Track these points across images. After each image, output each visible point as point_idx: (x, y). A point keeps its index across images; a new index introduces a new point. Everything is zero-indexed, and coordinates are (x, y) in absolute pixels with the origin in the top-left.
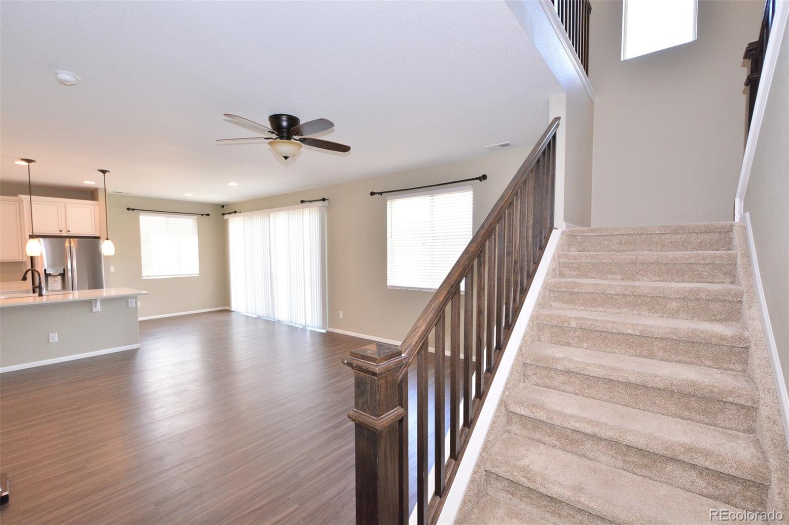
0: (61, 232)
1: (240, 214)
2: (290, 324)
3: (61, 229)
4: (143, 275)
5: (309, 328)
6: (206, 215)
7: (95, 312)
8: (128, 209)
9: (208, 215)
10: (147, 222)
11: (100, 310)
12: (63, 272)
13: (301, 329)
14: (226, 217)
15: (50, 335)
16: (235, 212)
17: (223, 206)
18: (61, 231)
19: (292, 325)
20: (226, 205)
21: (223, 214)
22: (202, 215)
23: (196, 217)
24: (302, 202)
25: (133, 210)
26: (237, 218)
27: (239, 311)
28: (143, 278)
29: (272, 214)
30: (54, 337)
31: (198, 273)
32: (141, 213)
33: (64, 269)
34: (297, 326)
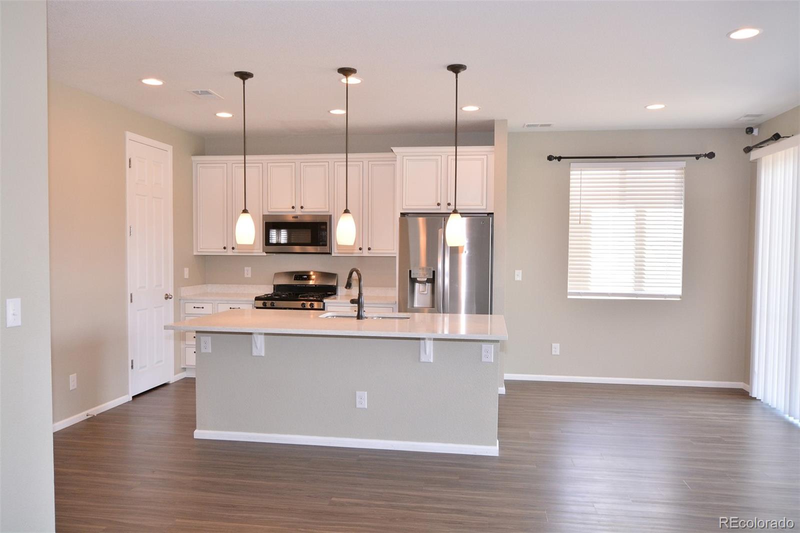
0: (439, 207)
1: (787, 140)
3: (439, 202)
4: (569, 291)
6: (706, 155)
7: (423, 362)
8: (550, 158)
9: (711, 155)
10: (586, 181)
11: (431, 360)
12: (431, 277)
14: (755, 154)
15: (358, 393)
16: (777, 137)
17: (750, 130)
18: (439, 204)
20: (759, 126)
21: (748, 150)
22: (698, 157)
23: (683, 164)
25: (559, 158)
27: (769, 402)
28: (569, 297)
30: (363, 399)
31: (680, 294)
32: (572, 165)
33: (434, 272)
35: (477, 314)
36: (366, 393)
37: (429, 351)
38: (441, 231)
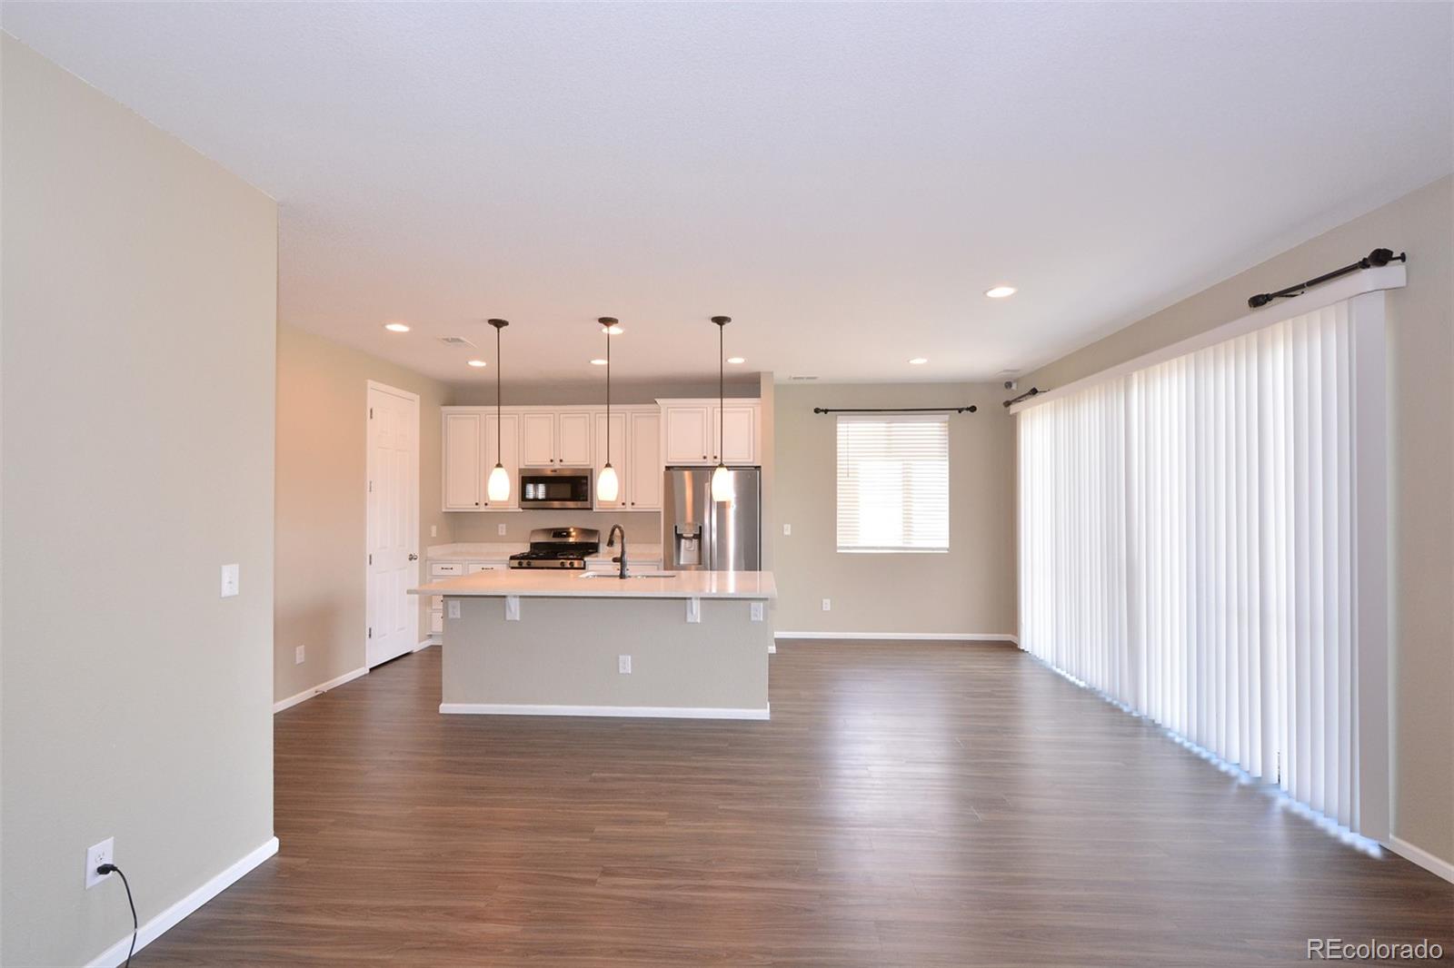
0: (705, 460)
1: (1044, 395)
2: (1196, 749)
3: (705, 455)
4: (838, 545)
5: (1282, 801)
6: (968, 409)
7: (690, 623)
8: (817, 411)
9: (973, 409)
10: (853, 434)
11: (699, 621)
12: (698, 533)
13: (1241, 787)
14: (1014, 409)
15: (621, 657)
16: (1034, 392)
17: (1009, 385)
18: (705, 458)
19: (1205, 755)
20: (1017, 381)
21: (1008, 404)
22: (960, 410)
23: (946, 417)
24: (1258, 302)
25: (826, 411)
26: (1038, 408)
27: (1036, 653)
28: (838, 551)
29: (1135, 375)
30: (626, 664)
31: (948, 546)
32: (839, 417)
33: (700, 527)
34: (1224, 767)
35: (746, 570)
36: (630, 657)
37: (696, 612)
38: (707, 485)
